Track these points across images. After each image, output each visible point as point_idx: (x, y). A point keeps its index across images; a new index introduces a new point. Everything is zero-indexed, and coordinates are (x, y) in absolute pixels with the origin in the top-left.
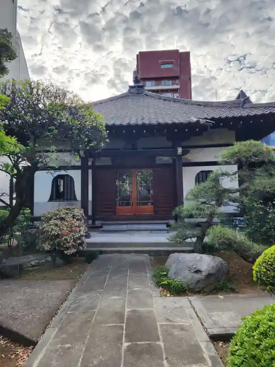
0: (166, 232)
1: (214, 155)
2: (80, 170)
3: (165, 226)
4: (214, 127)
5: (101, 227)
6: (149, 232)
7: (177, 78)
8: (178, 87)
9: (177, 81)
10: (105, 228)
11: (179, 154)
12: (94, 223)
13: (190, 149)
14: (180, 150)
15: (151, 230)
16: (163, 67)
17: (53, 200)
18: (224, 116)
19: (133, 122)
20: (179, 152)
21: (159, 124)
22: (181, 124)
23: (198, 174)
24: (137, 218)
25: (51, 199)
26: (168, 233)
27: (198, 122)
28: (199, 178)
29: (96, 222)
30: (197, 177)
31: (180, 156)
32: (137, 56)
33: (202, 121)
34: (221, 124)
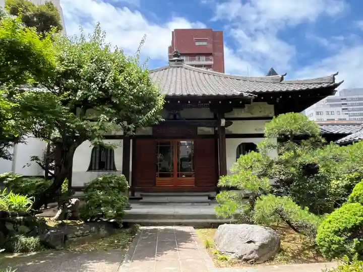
0: (208, 204)
1: (255, 128)
2: (123, 140)
3: (207, 198)
4: (256, 100)
5: (141, 199)
6: (190, 204)
7: (210, 54)
8: (212, 63)
9: (211, 58)
10: (145, 199)
11: (222, 125)
12: (133, 194)
13: (232, 121)
14: (223, 122)
15: (193, 203)
16: (197, 44)
17: (92, 170)
18: (264, 90)
19: (178, 93)
20: (222, 123)
21: (204, 96)
22: (226, 96)
23: (239, 146)
24: (179, 190)
25: (90, 169)
26: (209, 205)
27: (241, 95)
28: (240, 150)
29: (136, 194)
30: (238, 149)
31: (223, 127)
32: (173, 32)
33: (245, 95)
34: (262, 98)
